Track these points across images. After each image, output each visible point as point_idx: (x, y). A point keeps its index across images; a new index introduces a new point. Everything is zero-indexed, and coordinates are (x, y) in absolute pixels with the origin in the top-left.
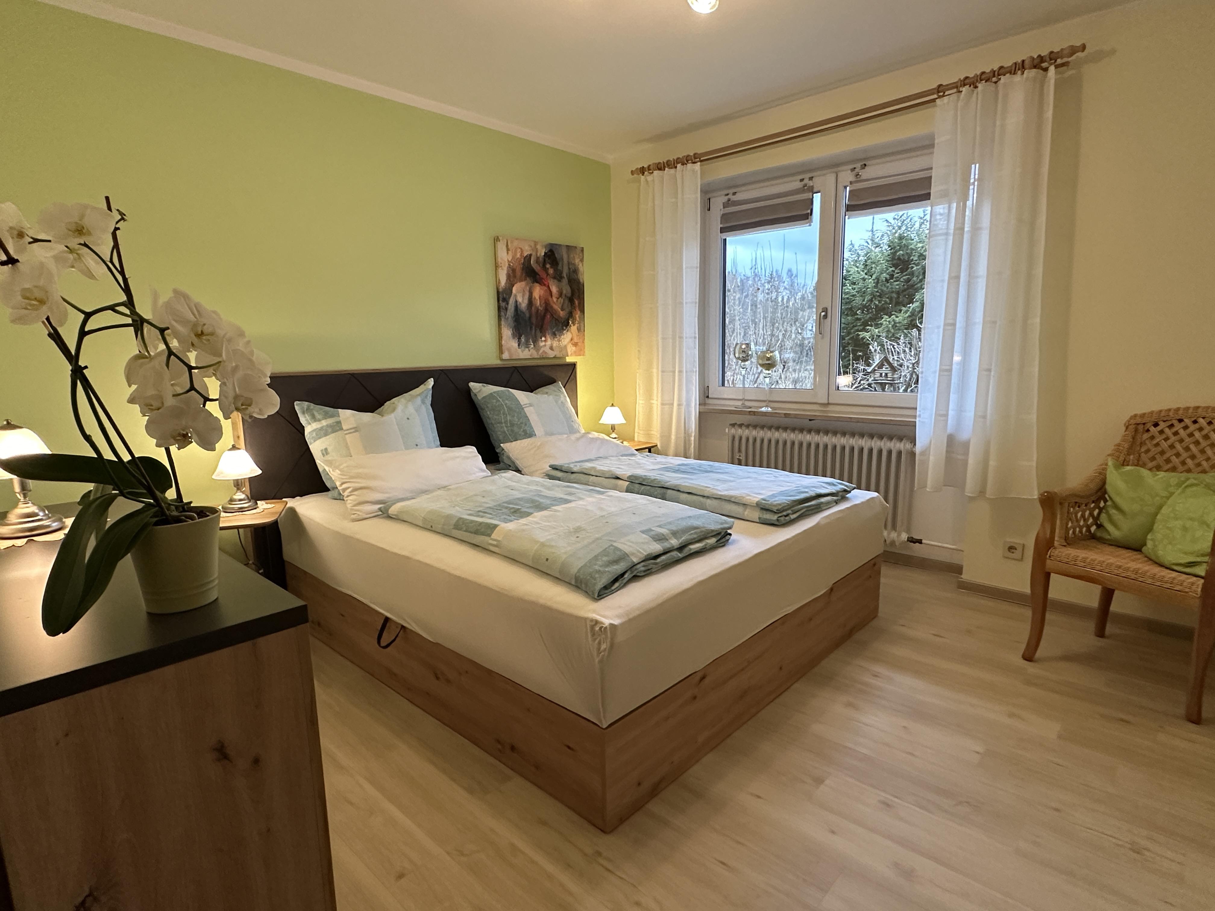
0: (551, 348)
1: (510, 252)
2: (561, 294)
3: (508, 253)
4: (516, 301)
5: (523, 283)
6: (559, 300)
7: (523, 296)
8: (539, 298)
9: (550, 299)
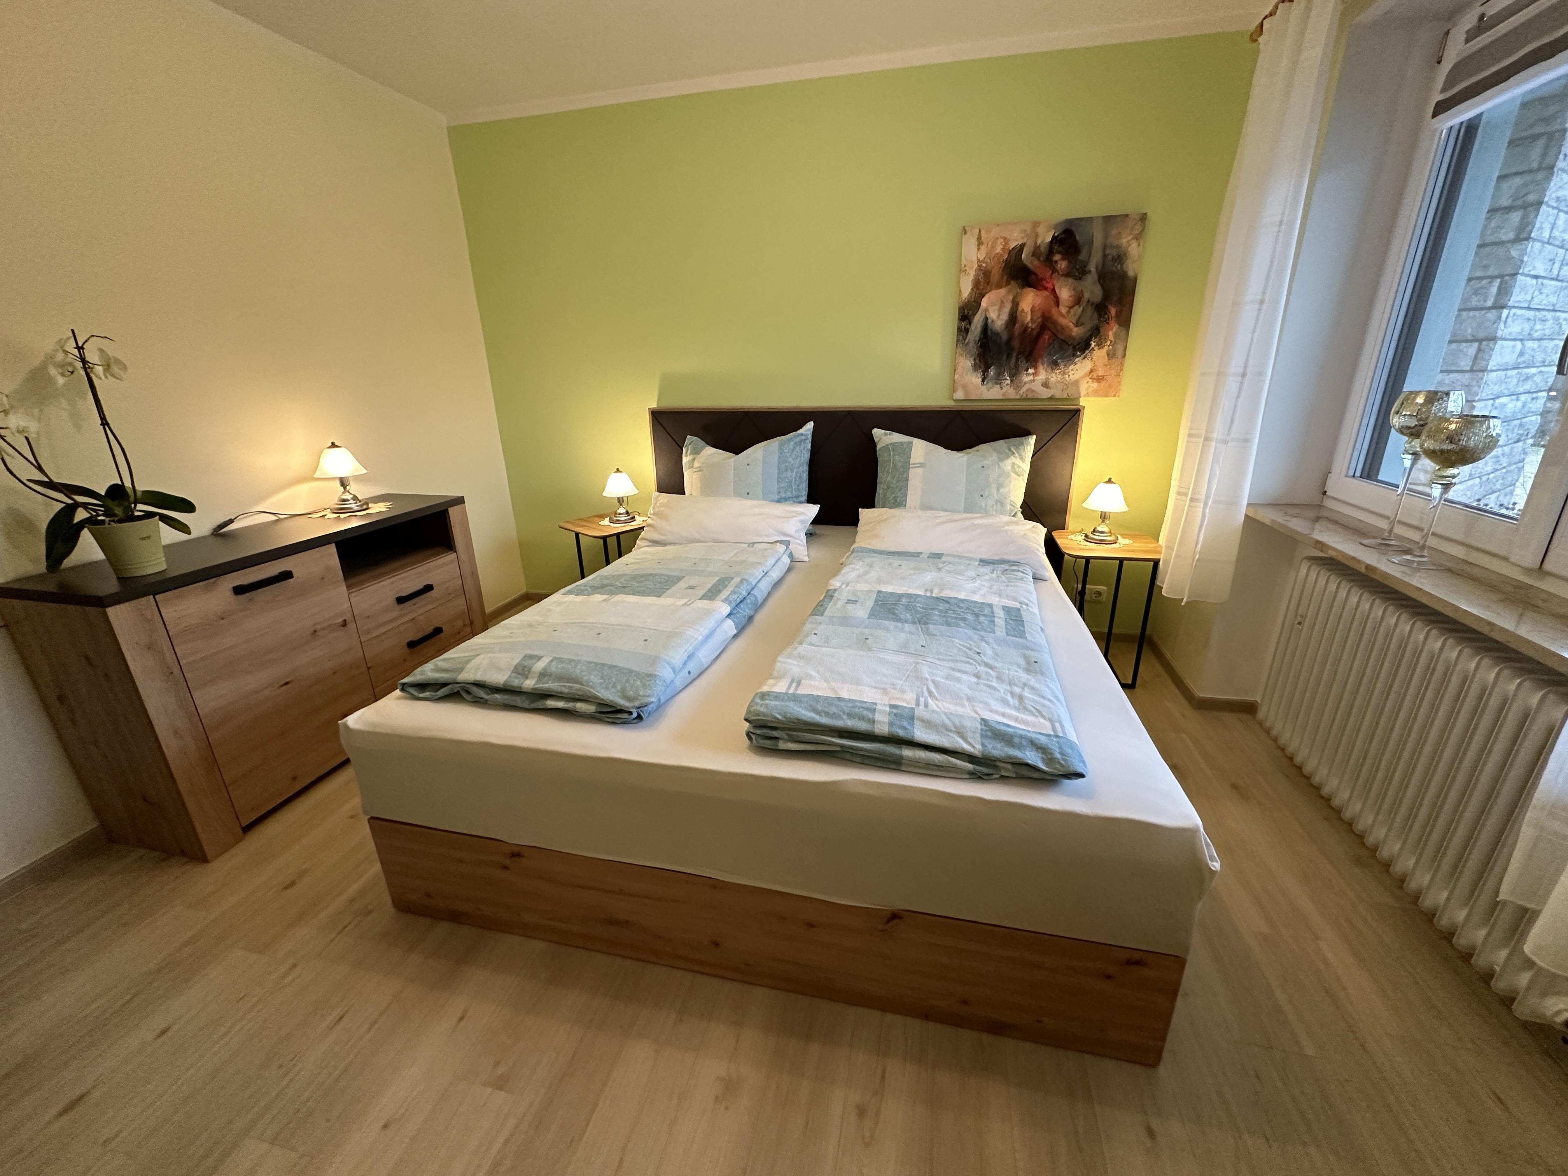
0: (1046, 385)
1: (983, 248)
2: (1078, 300)
3: (978, 249)
4: (987, 319)
5: (1003, 291)
6: (1072, 311)
7: (1000, 309)
8: (1032, 311)
9: (1054, 310)
